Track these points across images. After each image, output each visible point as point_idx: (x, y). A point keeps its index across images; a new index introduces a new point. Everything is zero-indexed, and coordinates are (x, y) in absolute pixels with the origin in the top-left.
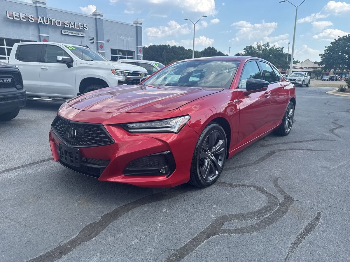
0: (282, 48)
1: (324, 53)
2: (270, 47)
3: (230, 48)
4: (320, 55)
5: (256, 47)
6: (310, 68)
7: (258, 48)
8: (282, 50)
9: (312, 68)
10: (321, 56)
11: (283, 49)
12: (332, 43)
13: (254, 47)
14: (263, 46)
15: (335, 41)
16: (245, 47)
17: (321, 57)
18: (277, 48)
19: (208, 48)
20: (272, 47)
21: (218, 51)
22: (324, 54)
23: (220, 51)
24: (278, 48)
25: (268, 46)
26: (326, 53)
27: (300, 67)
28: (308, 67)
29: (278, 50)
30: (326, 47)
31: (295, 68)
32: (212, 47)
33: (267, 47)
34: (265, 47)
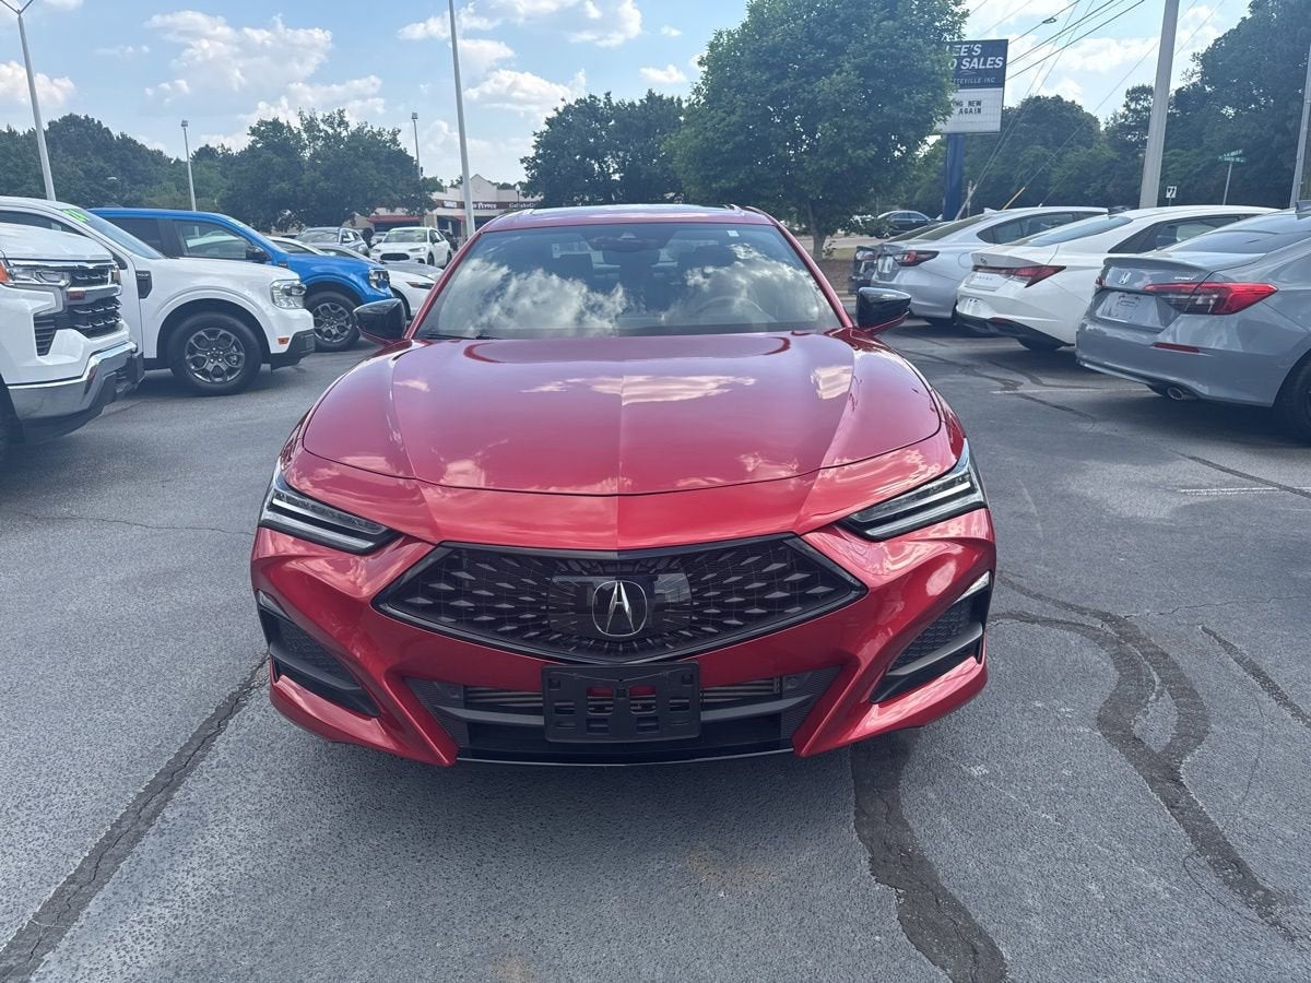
0: (395, 134)
1: (531, 153)
2: (353, 127)
3: (184, 124)
4: (522, 161)
5: (299, 126)
6: (489, 206)
7: (306, 131)
8: (394, 141)
9: (495, 206)
10: (525, 165)
11: (398, 137)
12: (550, 122)
13: (289, 127)
14: (322, 120)
15: (555, 114)
16: (254, 125)
17: (527, 169)
18: (375, 130)
19: (65, 119)
20: (360, 129)
21: (116, 133)
22: (534, 159)
23: (129, 135)
24: (380, 133)
25: (342, 123)
26: (538, 156)
27: (458, 203)
28: (484, 203)
29: (380, 141)
30: (535, 134)
31: (443, 206)
32: (86, 117)
33: (339, 125)
34: (333, 128)
